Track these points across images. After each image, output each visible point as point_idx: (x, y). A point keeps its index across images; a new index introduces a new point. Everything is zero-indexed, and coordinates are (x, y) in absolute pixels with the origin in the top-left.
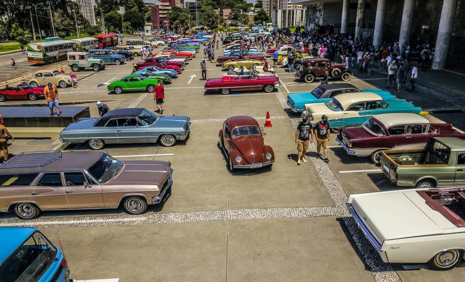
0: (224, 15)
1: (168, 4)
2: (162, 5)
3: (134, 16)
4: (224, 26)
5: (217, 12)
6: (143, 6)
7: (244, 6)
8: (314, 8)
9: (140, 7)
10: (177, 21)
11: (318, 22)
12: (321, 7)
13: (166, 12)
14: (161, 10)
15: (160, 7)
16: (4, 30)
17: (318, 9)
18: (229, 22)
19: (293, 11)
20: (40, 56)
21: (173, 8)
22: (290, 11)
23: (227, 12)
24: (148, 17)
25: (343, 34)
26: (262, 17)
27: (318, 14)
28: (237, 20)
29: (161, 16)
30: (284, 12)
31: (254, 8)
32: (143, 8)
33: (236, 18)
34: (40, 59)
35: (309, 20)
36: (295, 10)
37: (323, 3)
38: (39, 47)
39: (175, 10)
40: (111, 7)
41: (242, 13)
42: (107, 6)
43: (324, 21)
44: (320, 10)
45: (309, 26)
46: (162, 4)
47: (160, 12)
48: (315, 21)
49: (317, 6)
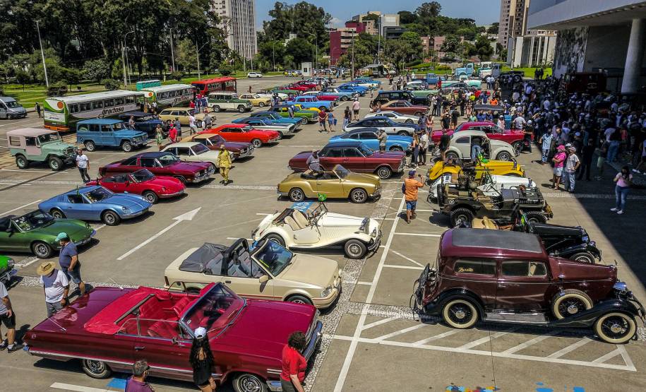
0: (435, 45)
1: (355, 29)
2: (345, 32)
3: (299, 47)
4: (434, 61)
5: (425, 41)
6: (323, 33)
7: (470, 32)
8: (570, 36)
9: (319, 34)
10: (344, 56)
11: (576, 63)
12: (582, 35)
13: (350, 41)
14: (343, 38)
15: (343, 34)
16: (104, 69)
17: (577, 38)
18: (442, 55)
19: (543, 38)
20: (62, 118)
21: (360, 35)
22: (537, 39)
23: (439, 40)
24: (328, 47)
25: (627, 94)
26: (482, 51)
27: (576, 48)
28: (454, 52)
29: (343, 46)
30: (527, 41)
31: (486, 33)
32: (322, 36)
33: (452, 49)
34: (61, 125)
35: (561, 57)
36: (547, 38)
37: (586, 27)
38: (60, 104)
39: (362, 38)
40: (282, 33)
41: (462, 41)
42: (276, 33)
43: (588, 62)
44: (580, 41)
45: (559, 68)
46: (347, 29)
47: (343, 41)
48: (569, 60)
49: (576, 31)
